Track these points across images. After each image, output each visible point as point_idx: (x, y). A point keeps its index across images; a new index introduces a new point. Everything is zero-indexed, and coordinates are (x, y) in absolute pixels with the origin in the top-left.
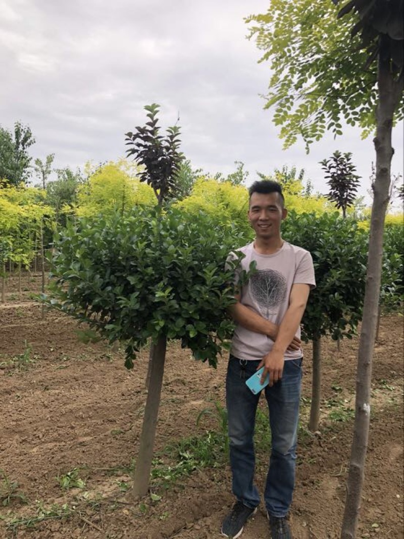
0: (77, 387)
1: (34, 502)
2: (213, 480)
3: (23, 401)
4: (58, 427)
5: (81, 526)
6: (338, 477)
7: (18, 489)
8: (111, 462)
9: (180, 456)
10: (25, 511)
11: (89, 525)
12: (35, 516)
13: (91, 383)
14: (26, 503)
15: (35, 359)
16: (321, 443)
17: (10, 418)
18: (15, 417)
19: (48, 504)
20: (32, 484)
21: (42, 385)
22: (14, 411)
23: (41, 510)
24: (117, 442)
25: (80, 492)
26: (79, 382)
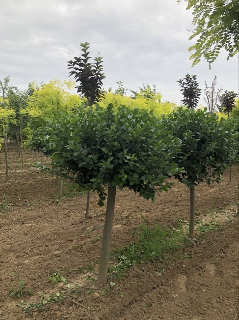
0: (42, 221)
1: (37, 293)
2: (143, 271)
3: (10, 232)
4: (38, 246)
5: (72, 306)
6: (213, 263)
7: (25, 287)
8: (78, 265)
9: (119, 259)
10: (33, 300)
11: (76, 304)
12: (40, 302)
13: (50, 219)
14: (32, 294)
15: (10, 205)
16: (198, 245)
17: (5, 243)
18: (8, 242)
19: (46, 293)
20: (33, 282)
21: (20, 221)
22: (7, 239)
23: (43, 298)
24: (78, 253)
25: (64, 285)
26: (43, 218)
